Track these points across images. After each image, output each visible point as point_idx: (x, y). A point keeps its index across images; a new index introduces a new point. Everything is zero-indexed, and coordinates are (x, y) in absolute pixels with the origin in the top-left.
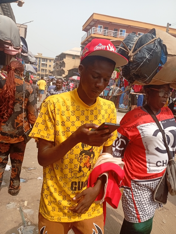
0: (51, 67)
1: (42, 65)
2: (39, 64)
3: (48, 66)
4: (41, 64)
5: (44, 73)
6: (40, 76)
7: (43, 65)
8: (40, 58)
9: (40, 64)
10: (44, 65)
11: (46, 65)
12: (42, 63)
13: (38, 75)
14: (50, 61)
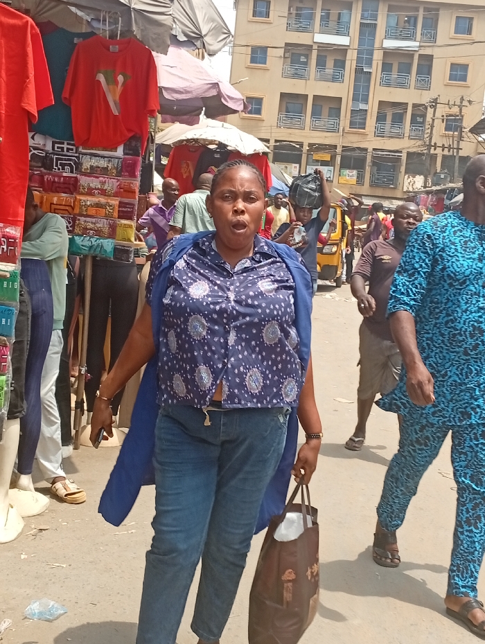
0: (464, 78)
1: (386, 67)
2: (359, 60)
3: (440, 71)
4: (378, 56)
5: (405, 144)
7: (398, 63)
8: (371, 4)
9: (370, 63)
10: (405, 69)
11: (427, 62)
12: (387, 53)
13: (345, 165)
14: (464, 26)
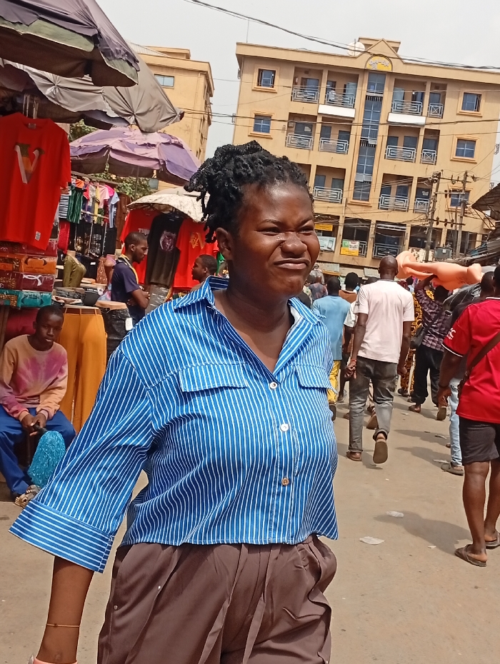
2: (364, 132)
5: (407, 216)
6: (371, 241)
8: (377, 77)
9: (375, 135)
14: (473, 103)
